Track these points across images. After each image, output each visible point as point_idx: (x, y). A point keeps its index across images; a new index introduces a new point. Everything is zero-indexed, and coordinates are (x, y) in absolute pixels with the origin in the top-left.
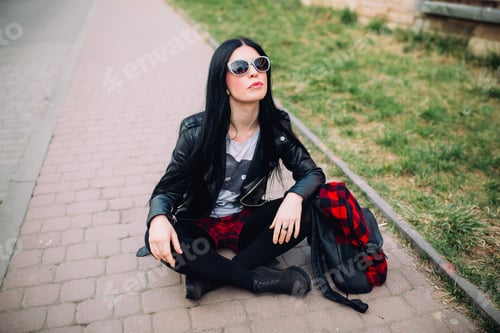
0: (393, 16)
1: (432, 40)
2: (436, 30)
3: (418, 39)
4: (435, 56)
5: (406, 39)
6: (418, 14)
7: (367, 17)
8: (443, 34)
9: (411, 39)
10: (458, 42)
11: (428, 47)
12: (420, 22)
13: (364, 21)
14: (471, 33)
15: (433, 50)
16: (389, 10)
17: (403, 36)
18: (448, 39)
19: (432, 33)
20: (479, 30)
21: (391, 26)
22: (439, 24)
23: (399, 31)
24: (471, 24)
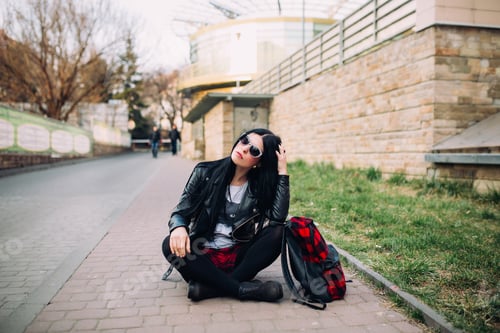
0: (409, 169)
1: (443, 185)
2: (446, 177)
3: (431, 185)
4: (446, 198)
5: (421, 187)
6: (429, 165)
7: (389, 173)
8: (451, 180)
9: (424, 185)
10: (464, 186)
11: (439, 192)
12: (431, 172)
13: (386, 177)
14: (473, 176)
15: (444, 194)
16: (406, 165)
17: (419, 185)
18: (456, 184)
19: (442, 179)
20: (480, 173)
21: (409, 178)
22: (447, 172)
23: (415, 181)
24: (473, 169)
